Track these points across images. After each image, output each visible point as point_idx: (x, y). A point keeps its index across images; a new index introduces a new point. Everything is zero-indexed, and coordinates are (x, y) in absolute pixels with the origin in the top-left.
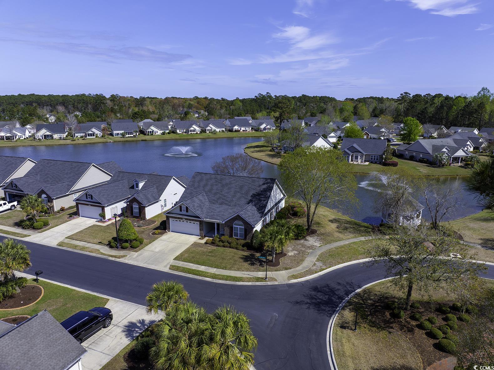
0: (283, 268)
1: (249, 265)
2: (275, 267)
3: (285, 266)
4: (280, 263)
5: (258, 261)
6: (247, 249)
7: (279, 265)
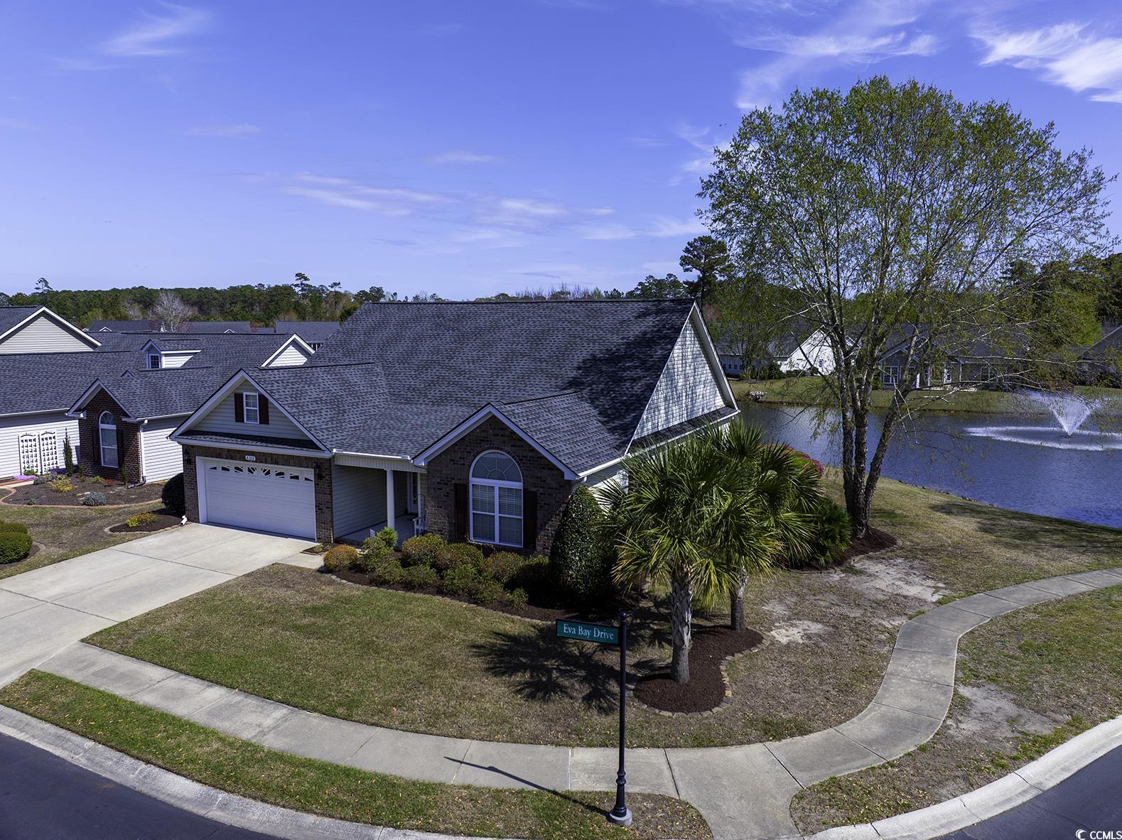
0: (752, 723)
1: (519, 691)
2: (689, 711)
3: (761, 713)
4: (722, 688)
5: (582, 673)
6: (530, 603)
7: (717, 705)
